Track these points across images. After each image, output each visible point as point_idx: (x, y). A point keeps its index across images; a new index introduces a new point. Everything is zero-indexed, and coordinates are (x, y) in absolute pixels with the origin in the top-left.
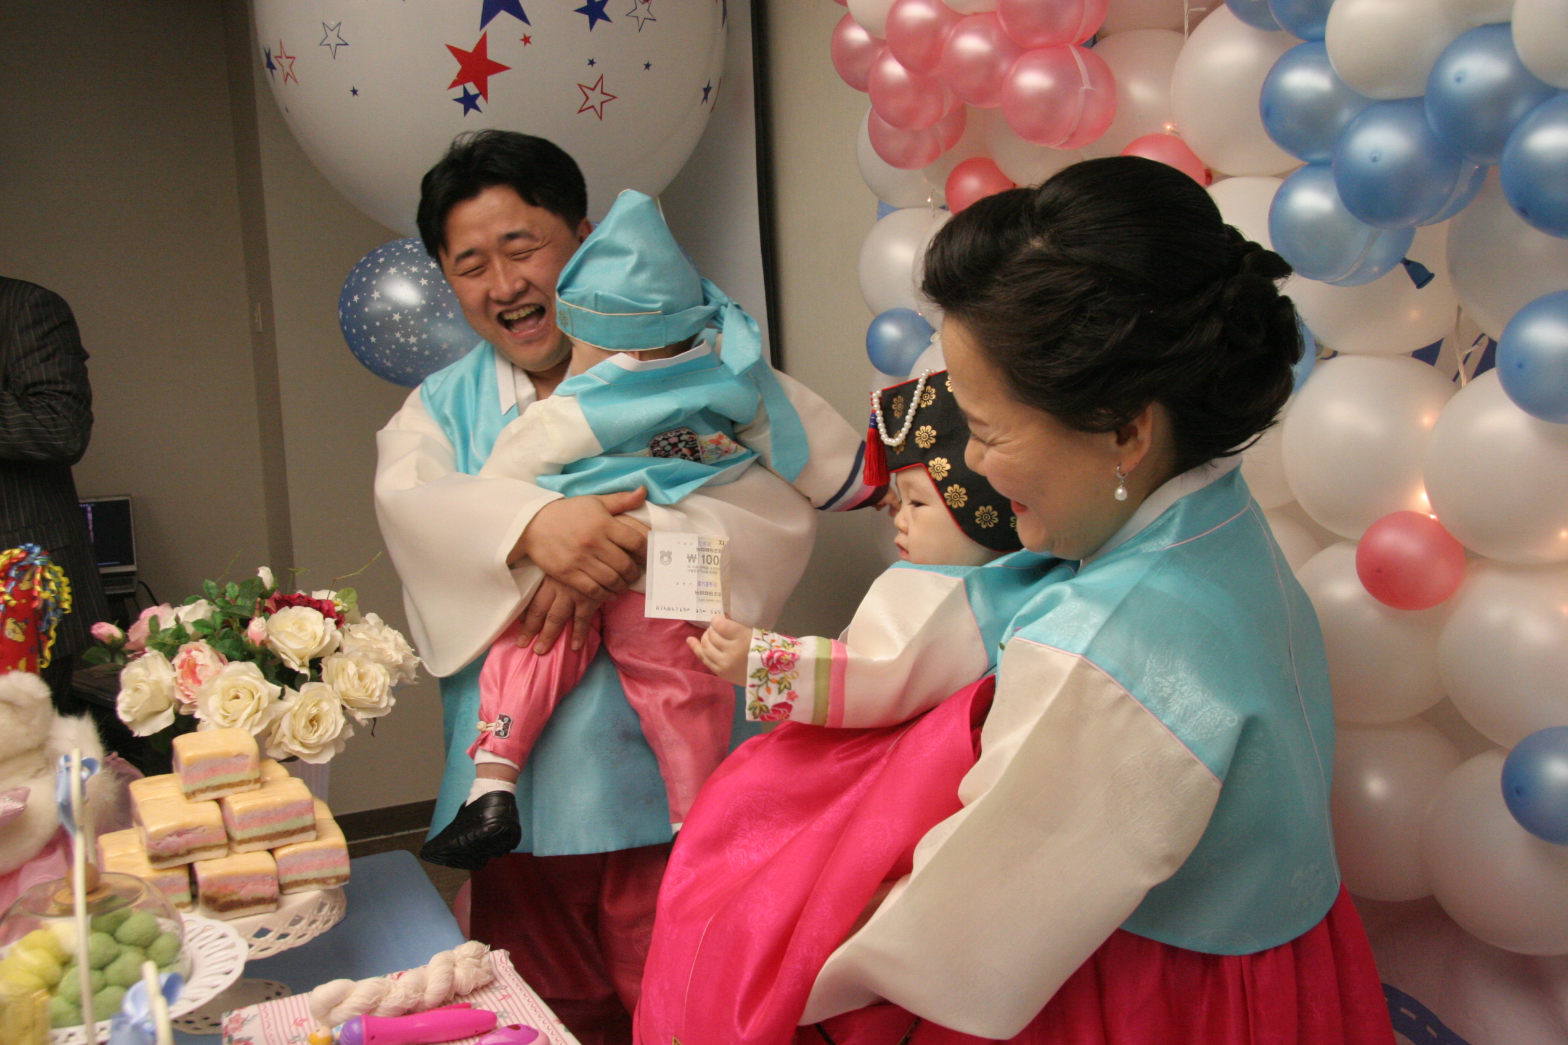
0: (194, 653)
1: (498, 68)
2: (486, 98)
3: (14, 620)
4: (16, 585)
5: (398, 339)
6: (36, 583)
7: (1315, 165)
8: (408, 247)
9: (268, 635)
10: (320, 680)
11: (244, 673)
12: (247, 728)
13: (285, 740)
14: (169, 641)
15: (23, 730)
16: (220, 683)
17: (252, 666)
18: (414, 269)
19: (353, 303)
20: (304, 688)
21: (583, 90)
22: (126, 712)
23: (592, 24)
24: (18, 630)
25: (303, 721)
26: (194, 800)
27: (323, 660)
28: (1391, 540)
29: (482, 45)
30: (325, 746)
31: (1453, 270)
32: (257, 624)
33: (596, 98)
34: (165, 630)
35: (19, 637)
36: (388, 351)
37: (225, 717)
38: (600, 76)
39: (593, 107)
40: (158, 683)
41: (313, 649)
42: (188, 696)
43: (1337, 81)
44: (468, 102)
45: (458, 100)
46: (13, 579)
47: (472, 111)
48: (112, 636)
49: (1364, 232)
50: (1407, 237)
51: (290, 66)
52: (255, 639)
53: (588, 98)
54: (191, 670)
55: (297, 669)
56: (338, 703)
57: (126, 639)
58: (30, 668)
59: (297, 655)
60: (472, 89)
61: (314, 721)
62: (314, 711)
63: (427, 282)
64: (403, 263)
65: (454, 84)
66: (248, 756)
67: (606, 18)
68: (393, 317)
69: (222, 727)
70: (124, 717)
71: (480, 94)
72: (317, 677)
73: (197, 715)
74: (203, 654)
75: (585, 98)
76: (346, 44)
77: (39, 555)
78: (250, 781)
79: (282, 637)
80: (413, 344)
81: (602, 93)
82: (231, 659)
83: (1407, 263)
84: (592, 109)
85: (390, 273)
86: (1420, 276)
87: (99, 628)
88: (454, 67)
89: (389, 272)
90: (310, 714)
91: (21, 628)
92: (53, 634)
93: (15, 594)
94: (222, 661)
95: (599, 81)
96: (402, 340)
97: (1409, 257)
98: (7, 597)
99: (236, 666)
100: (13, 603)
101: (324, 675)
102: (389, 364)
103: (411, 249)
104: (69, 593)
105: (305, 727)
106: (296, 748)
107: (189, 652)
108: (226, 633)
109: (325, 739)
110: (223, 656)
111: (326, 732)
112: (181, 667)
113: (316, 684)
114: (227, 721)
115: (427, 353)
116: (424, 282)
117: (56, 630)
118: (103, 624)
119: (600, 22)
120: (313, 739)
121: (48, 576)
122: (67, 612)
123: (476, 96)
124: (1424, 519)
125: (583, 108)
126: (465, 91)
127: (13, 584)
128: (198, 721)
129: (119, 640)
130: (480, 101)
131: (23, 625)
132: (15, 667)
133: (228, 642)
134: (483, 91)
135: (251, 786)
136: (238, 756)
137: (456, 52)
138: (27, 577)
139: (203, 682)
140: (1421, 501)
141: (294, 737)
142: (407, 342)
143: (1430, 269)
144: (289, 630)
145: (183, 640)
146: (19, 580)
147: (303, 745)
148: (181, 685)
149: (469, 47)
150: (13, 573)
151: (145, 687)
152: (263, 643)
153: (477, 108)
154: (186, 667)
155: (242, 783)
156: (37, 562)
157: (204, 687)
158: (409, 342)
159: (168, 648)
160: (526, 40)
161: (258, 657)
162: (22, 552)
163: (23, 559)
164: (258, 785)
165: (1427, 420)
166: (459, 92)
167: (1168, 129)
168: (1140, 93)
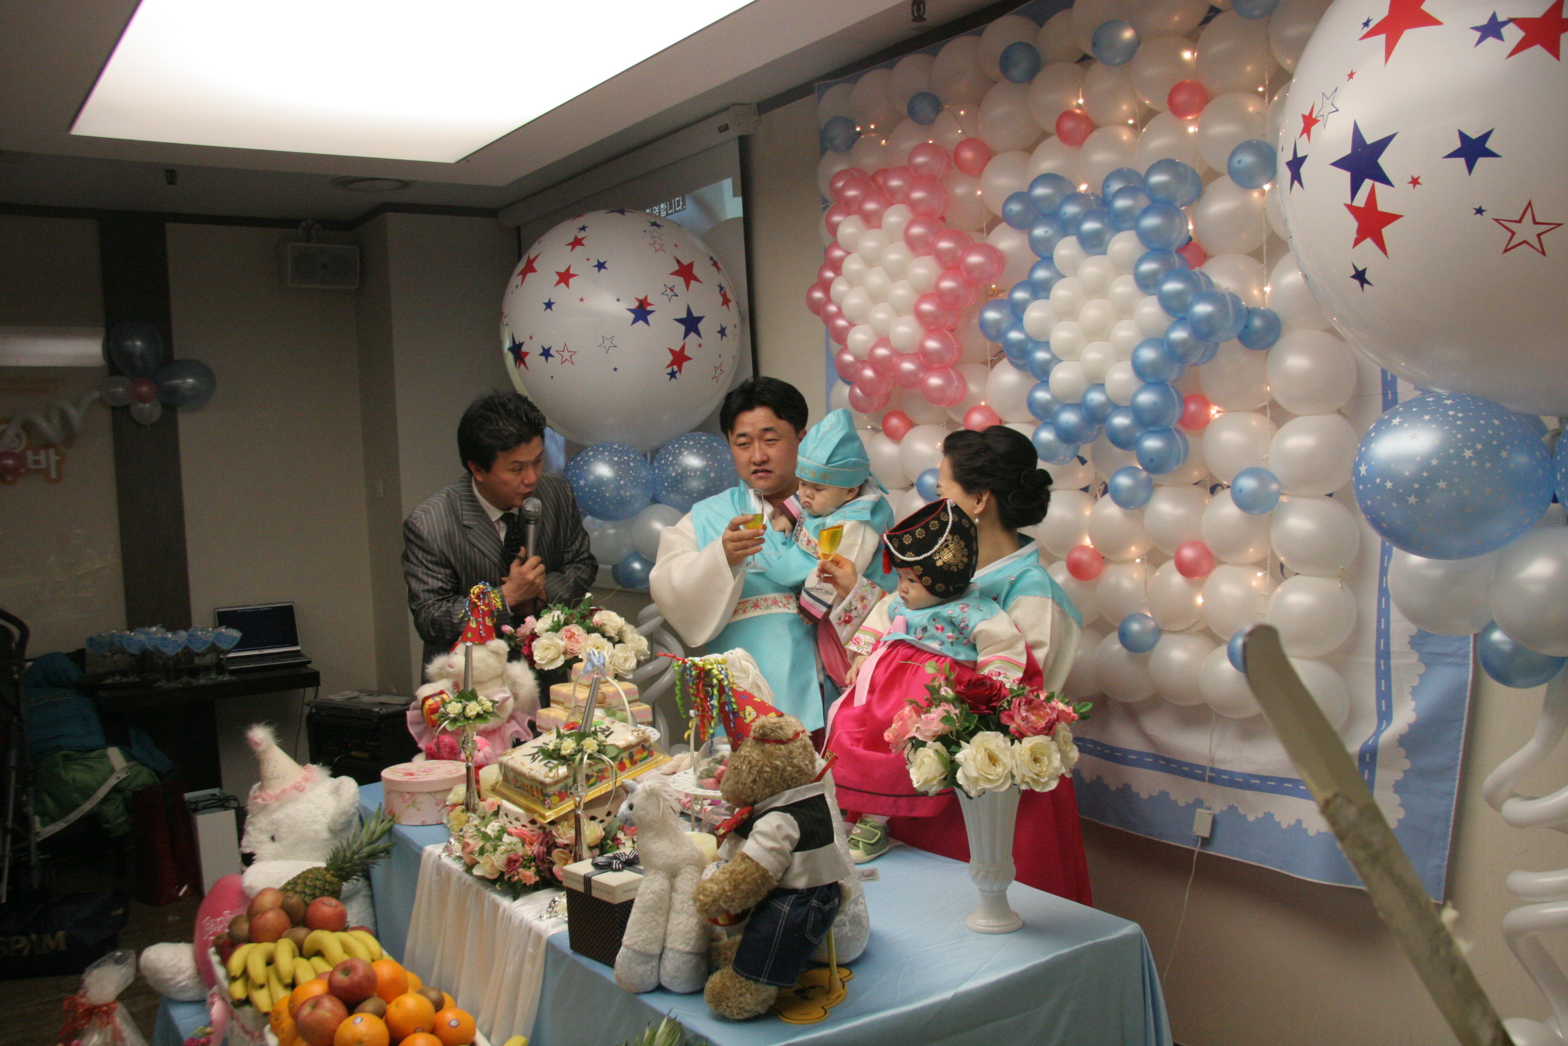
0: (571, 630)
7: (1046, 423)
9: (601, 622)
16: (587, 643)
17: (596, 636)
20: (618, 645)
22: (540, 659)
25: (622, 660)
27: (621, 635)
28: (1077, 555)
30: (630, 670)
31: (1093, 459)
32: (597, 616)
40: (557, 645)
41: (616, 629)
42: (571, 648)
43: (1053, 396)
49: (1064, 446)
50: (1078, 448)
52: (597, 624)
54: (571, 637)
55: (614, 636)
56: (633, 652)
58: (499, 639)
59: (613, 631)
61: (625, 660)
62: (625, 655)
70: (539, 661)
72: (620, 642)
73: (578, 656)
74: (574, 630)
79: (607, 623)
82: (588, 632)
83: (1078, 457)
86: (1083, 461)
94: (584, 633)
97: (1080, 454)
99: (592, 635)
101: (623, 641)
105: (623, 662)
107: (568, 630)
108: (583, 620)
109: (632, 667)
110: (585, 631)
111: (630, 664)
113: (622, 644)
120: (626, 667)
124: (1088, 547)
128: (579, 658)
133: (584, 625)
139: (579, 642)
140: (1087, 541)
143: (1086, 458)
144: (608, 619)
145: (563, 625)
147: (622, 670)
148: (568, 644)
152: (601, 625)
154: (568, 637)
157: (580, 644)
159: (556, 630)
161: (598, 632)
165: (1088, 513)
167: (983, 403)
168: (973, 388)
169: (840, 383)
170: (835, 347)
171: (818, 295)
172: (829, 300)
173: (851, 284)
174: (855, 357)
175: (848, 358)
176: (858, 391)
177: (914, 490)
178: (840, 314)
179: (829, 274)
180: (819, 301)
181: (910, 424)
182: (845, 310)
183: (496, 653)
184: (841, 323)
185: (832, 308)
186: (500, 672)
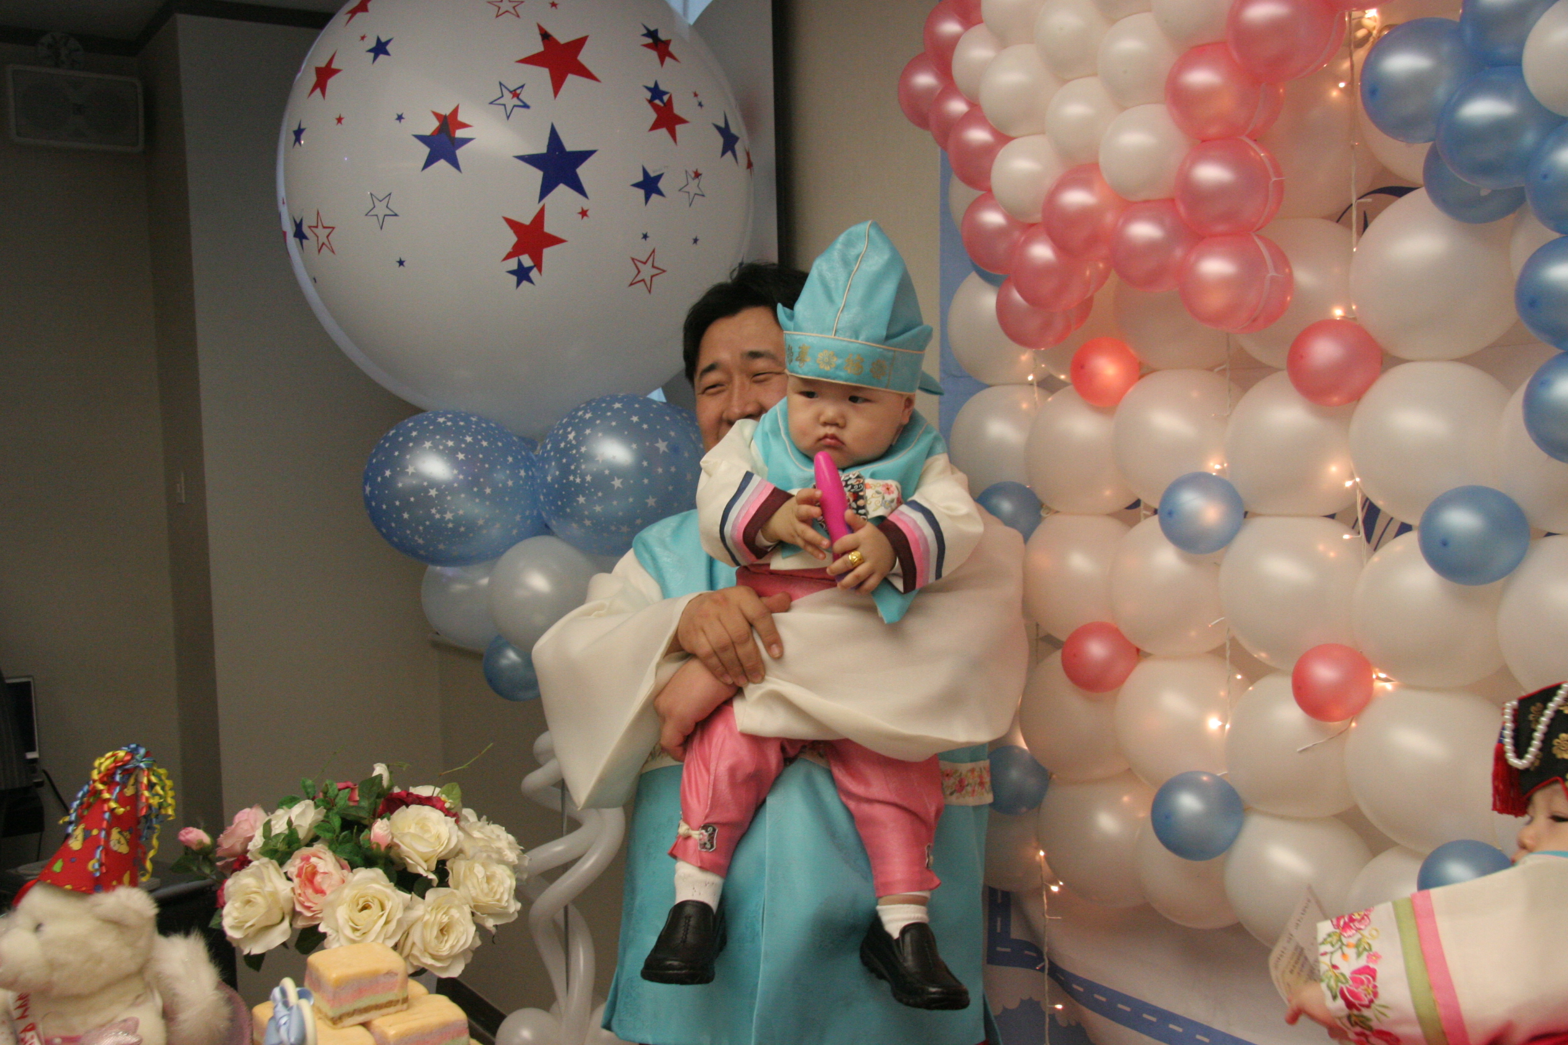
0: (313, 860)
1: (555, 241)
2: (540, 270)
3: (119, 830)
4: (121, 791)
5: (434, 515)
6: (144, 787)
8: (441, 420)
9: (393, 838)
10: (447, 886)
11: (374, 880)
12: (380, 940)
13: (415, 952)
14: (281, 846)
15: (127, 953)
16: (348, 893)
17: (377, 873)
18: (450, 443)
19: (384, 478)
20: (430, 894)
21: (635, 264)
22: (232, 927)
23: (647, 198)
24: (123, 841)
25: (435, 931)
26: (340, 1025)
27: (448, 864)
29: (540, 217)
30: (453, 958)
32: (382, 826)
33: (647, 271)
34: (278, 835)
35: (124, 849)
36: (421, 528)
37: (355, 930)
38: (651, 250)
39: (643, 280)
40: (274, 894)
41: (440, 850)
42: (308, 908)
44: (522, 274)
45: (512, 272)
46: (118, 784)
47: (525, 283)
48: (201, 843)
51: (328, 237)
52: (380, 843)
53: (639, 272)
54: (309, 877)
55: (425, 874)
56: (467, 910)
57: (215, 845)
58: (134, 883)
59: (422, 858)
60: (527, 261)
61: (444, 931)
62: (445, 919)
63: (465, 456)
64: (438, 437)
65: (509, 256)
66: (396, 974)
67: (660, 193)
68: (429, 492)
69: (353, 941)
70: (232, 934)
71: (535, 266)
72: (443, 882)
73: (322, 929)
74: (325, 861)
75: (636, 272)
76: (396, 215)
77: (144, 757)
78: (398, 1001)
79: (407, 840)
80: (449, 520)
81: (653, 266)
82: (353, 866)
84: (642, 283)
85: (425, 448)
87: (187, 833)
88: (511, 239)
89: (425, 446)
90: (441, 923)
91: (125, 837)
92: (155, 842)
93: (121, 800)
94: (343, 868)
95: (650, 256)
96: (438, 516)
98: (113, 805)
99: (362, 873)
100: (121, 810)
101: (451, 880)
102: (421, 541)
103: (445, 423)
104: (172, 797)
105: (437, 937)
106: (428, 961)
107: (306, 859)
108: (345, 836)
109: (457, 950)
110: (346, 862)
111: (458, 942)
112: (299, 875)
113: (442, 890)
114: (358, 934)
115: (462, 529)
116: (461, 456)
117: (158, 838)
118: (191, 829)
119: (654, 197)
120: (445, 949)
121: (154, 779)
122: (171, 818)
123: (530, 269)
125: (634, 281)
126: (520, 264)
127: (118, 789)
128: (324, 936)
129: (208, 847)
130: (534, 274)
131: (126, 834)
132: (120, 882)
133: (348, 847)
134: (538, 264)
135: (399, 1007)
136: (387, 973)
137: (513, 224)
138: (132, 781)
139: (328, 892)
141: (425, 950)
142: (443, 518)
144: (412, 830)
145: (296, 845)
146: (124, 785)
147: (434, 957)
148: (300, 895)
149: (527, 219)
150: (118, 778)
151: (259, 899)
152: (390, 847)
153: (530, 280)
154: (303, 876)
155: (390, 1004)
156: (142, 765)
157: (330, 897)
158: (445, 518)
159: (279, 855)
160: (584, 213)
161: (381, 862)
162: (127, 754)
163: (127, 763)
164: (405, 1006)
166: (513, 264)
167: (1338, 313)
168: (1304, 277)
169: (974, 279)
170: (962, 194)
171: (925, 80)
172: (949, 85)
173: (1002, 41)
174: (1009, 215)
175: (993, 218)
176: (1016, 296)
177: (1151, 525)
178: (975, 115)
179: (950, 27)
180: (928, 91)
181: (1139, 371)
182: (989, 103)
183: (116, 924)
184: (978, 135)
185: (958, 107)
186: (132, 967)
